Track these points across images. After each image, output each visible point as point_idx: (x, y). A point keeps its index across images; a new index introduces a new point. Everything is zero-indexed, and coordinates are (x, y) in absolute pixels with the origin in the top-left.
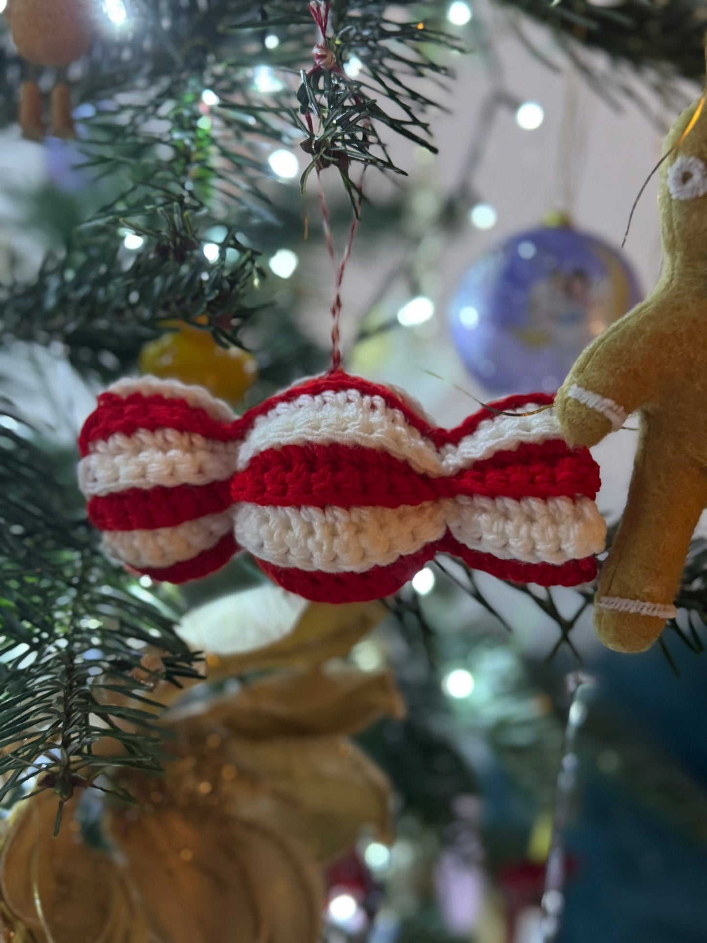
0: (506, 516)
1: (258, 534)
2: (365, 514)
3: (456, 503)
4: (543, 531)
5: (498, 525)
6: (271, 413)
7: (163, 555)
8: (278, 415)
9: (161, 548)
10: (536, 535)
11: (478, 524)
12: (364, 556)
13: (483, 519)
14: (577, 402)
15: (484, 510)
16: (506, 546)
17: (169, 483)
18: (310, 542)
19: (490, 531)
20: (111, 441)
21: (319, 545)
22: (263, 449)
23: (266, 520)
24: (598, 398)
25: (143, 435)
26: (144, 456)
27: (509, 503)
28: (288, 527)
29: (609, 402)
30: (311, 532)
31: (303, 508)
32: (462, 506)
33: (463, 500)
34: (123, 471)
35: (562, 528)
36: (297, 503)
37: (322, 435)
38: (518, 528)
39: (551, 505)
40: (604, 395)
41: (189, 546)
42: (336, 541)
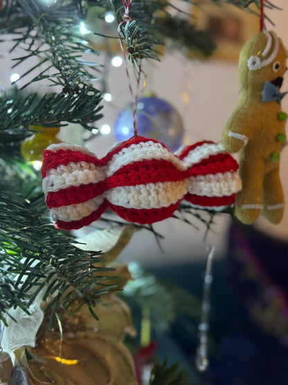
0: (209, 181)
1: (127, 198)
2: (168, 184)
3: (190, 180)
4: (224, 185)
5: (208, 185)
6: (120, 153)
7: (79, 214)
8: (124, 153)
9: (78, 212)
10: (222, 186)
11: (200, 186)
12: (168, 200)
13: (202, 184)
14: (233, 137)
15: (201, 181)
16: (212, 192)
17: (86, 183)
18: (150, 197)
19: (205, 187)
20: (58, 168)
21: (154, 198)
22: (126, 164)
23: (129, 192)
24: (240, 135)
25: (72, 164)
26: (75, 173)
27: (211, 176)
28: (140, 193)
29: (244, 136)
30: (149, 194)
31: (147, 184)
32: (192, 181)
33: (192, 178)
34: (67, 180)
35: (230, 182)
36: (144, 183)
37: (149, 156)
38: (215, 184)
39: (225, 175)
40: (242, 134)
41: (89, 210)
42: (160, 195)
